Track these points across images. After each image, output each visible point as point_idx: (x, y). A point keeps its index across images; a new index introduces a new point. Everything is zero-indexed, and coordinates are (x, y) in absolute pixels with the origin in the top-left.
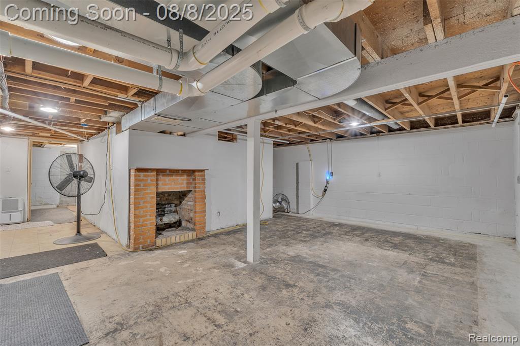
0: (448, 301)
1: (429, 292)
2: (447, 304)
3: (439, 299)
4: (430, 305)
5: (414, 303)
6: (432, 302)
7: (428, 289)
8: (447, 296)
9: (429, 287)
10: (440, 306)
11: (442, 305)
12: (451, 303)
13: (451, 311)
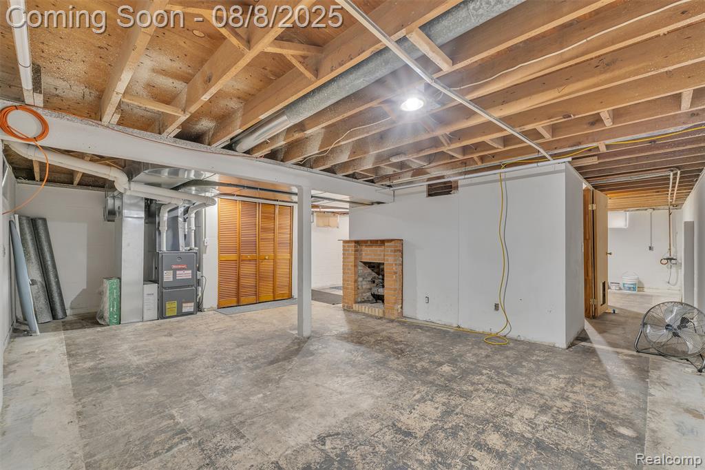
0: (118, 417)
1: (148, 412)
2: (117, 412)
3: (130, 412)
4: (134, 401)
5: (148, 393)
6: (133, 404)
7: (154, 415)
8: (124, 421)
9: (155, 418)
10: (123, 406)
11: (122, 408)
12: (114, 417)
13: (110, 408)
